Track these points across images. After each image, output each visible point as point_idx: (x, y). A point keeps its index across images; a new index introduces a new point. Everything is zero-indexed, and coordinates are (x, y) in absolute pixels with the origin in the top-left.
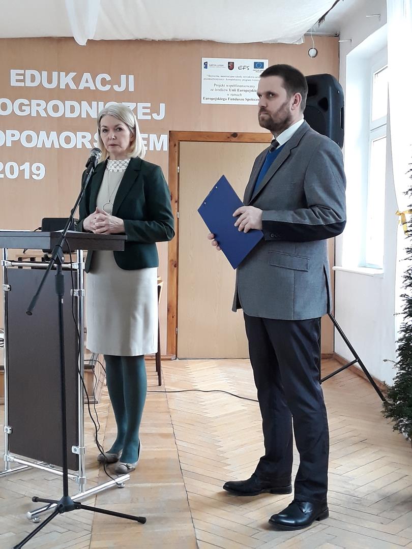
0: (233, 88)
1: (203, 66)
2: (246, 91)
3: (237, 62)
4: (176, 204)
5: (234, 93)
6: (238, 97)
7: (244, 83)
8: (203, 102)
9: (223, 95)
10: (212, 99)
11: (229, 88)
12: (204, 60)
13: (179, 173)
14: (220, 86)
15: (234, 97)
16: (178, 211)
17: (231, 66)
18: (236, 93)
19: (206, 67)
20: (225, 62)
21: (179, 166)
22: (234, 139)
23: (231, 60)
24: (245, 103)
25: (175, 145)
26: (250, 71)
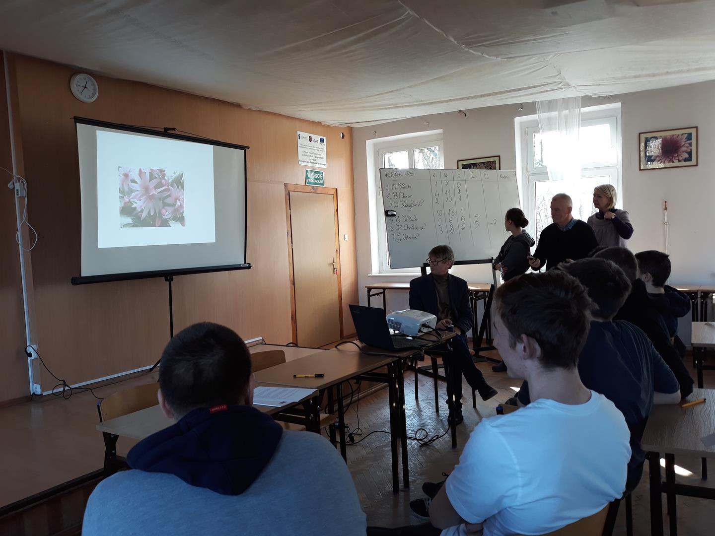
0: (312, 155)
1: (298, 137)
2: (318, 157)
3: (314, 137)
5: (312, 158)
6: (315, 162)
7: (315, 152)
8: (300, 163)
9: (307, 159)
10: (303, 161)
11: (310, 155)
12: (299, 133)
13: (290, 215)
14: (306, 152)
15: (313, 161)
16: (292, 243)
17: (310, 139)
18: (315, 158)
19: (299, 138)
20: (307, 135)
22: (313, 191)
23: (311, 135)
25: (287, 194)
26: (319, 144)
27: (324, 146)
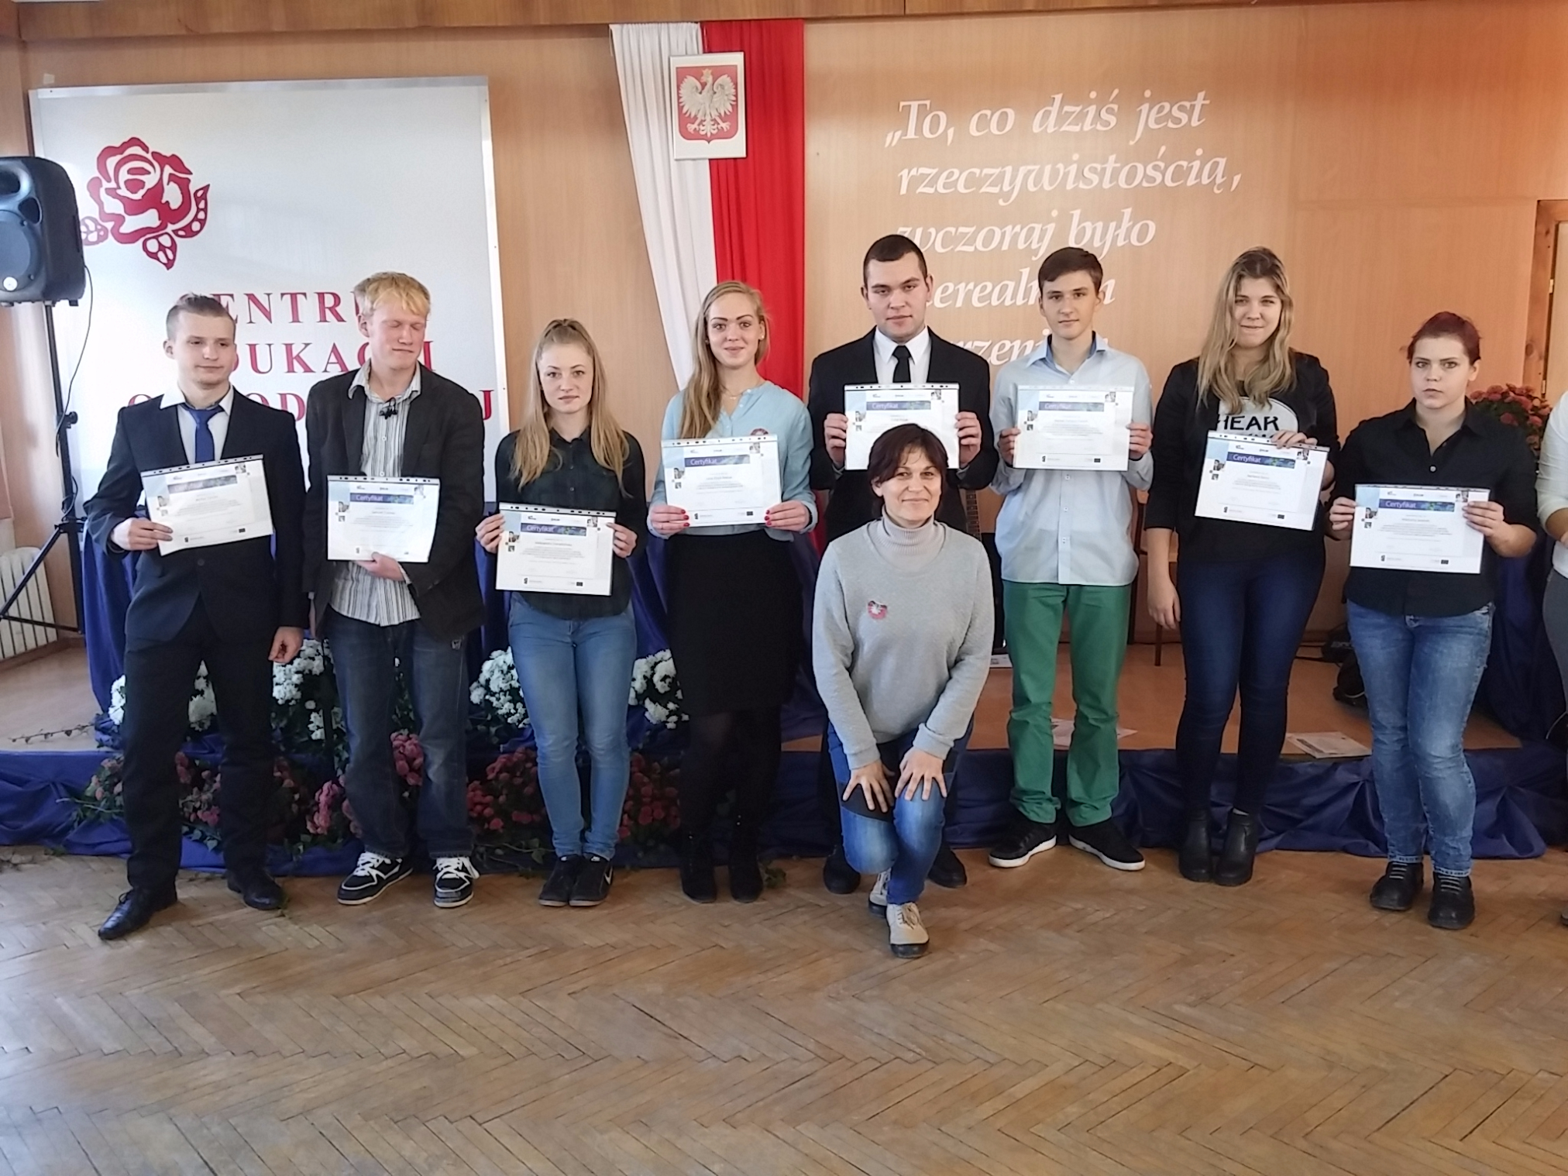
4: (1542, 363)
13: (1551, 295)
16: (1545, 378)
21: (1553, 277)
25: (1547, 232)
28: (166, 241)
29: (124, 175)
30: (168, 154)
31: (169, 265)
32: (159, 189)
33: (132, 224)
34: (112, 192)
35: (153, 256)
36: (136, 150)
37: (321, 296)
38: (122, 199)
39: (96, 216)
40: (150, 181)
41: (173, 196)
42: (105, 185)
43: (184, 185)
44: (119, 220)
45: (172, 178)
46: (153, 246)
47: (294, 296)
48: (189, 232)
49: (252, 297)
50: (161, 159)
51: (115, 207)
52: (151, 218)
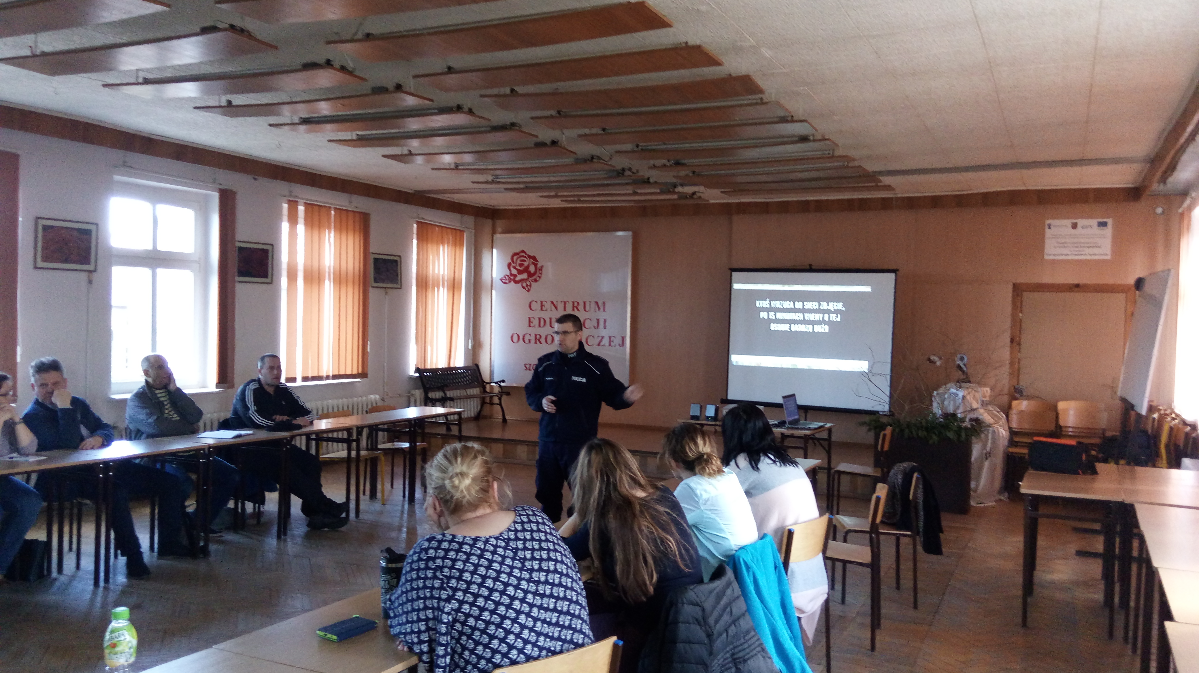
0: (1076, 245)
1: (1047, 226)
2: (1088, 247)
3: (1081, 222)
5: (1076, 249)
6: (1081, 253)
7: (1086, 241)
8: (1046, 257)
9: (1065, 251)
10: (1055, 255)
11: (1070, 245)
12: (1048, 222)
13: (1021, 319)
14: (1062, 243)
15: (1077, 253)
17: (1074, 226)
18: (1080, 249)
19: (1050, 228)
20: (1068, 222)
21: (1021, 312)
22: (1076, 289)
23: (1074, 221)
24: (1089, 257)
25: (1018, 296)
26: (1096, 230)
27: (1108, 231)
28: (528, 283)
29: (519, 262)
30: (531, 255)
31: (528, 291)
32: (528, 267)
33: (519, 277)
34: (514, 267)
35: (524, 288)
36: (523, 254)
37: (573, 303)
38: (517, 269)
39: (509, 274)
40: (526, 264)
41: (532, 269)
42: (513, 265)
43: (535, 265)
44: (515, 276)
45: (533, 263)
46: (524, 285)
47: (565, 303)
48: (536, 281)
49: (552, 303)
50: (530, 257)
51: (514, 272)
52: (524, 276)
